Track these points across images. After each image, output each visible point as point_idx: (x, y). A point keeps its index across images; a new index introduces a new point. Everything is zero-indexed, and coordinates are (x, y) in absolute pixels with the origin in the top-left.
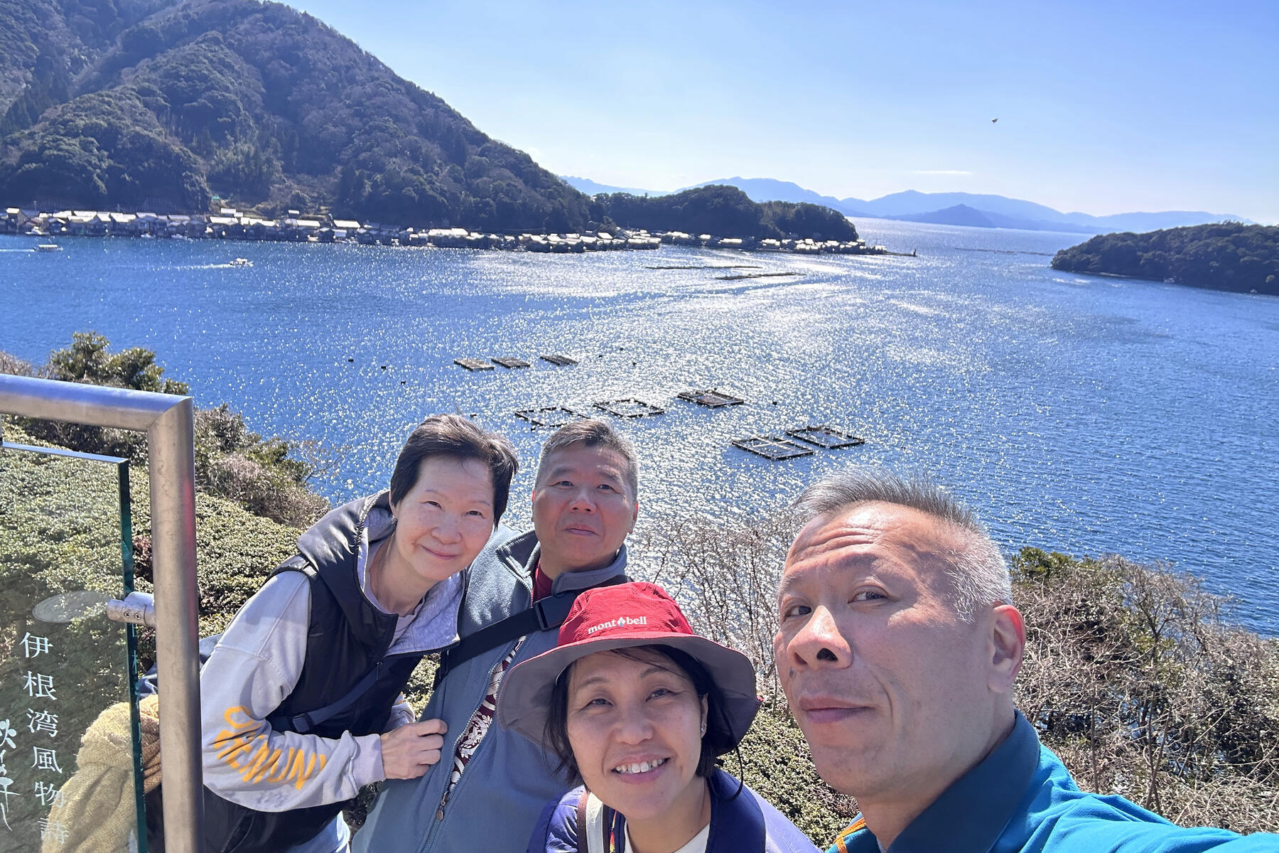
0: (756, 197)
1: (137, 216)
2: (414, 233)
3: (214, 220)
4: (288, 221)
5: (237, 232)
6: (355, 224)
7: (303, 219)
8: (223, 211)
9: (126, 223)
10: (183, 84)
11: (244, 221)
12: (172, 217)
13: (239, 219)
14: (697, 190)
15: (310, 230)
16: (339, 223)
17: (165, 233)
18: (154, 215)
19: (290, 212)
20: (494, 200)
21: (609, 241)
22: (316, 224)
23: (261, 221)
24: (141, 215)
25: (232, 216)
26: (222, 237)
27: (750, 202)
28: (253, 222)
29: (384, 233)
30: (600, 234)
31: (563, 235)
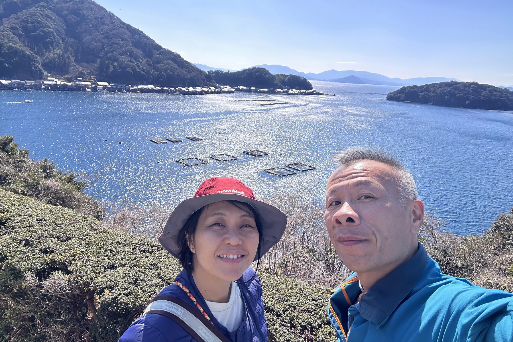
0: (273, 72)
1: (11, 81)
2: (132, 87)
3: (45, 82)
4: (77, 83)
5: (55, 87)
6: (106, 84)
7: (84, 81)
8: (49, 79)
9: (7, 84)
10: (30, 25)
11: (59, 83)
12: (27, 81)
13: (56, 82)
14: (249, 69)
15: (87, 86)
16: (99, 83)
17: (24, 88)
18: (19, 81)
19: (78, 79)
20: (165, 73)
21: (214, 90)
22: (89, 83)
23: (66, 83)
24: (13, 81)
25: (53, 81)
26: (49, 89)
27: (270, 74)
28: (62, 83)
29: (119, 87)
30: (210, 87)
31: (195, 88)
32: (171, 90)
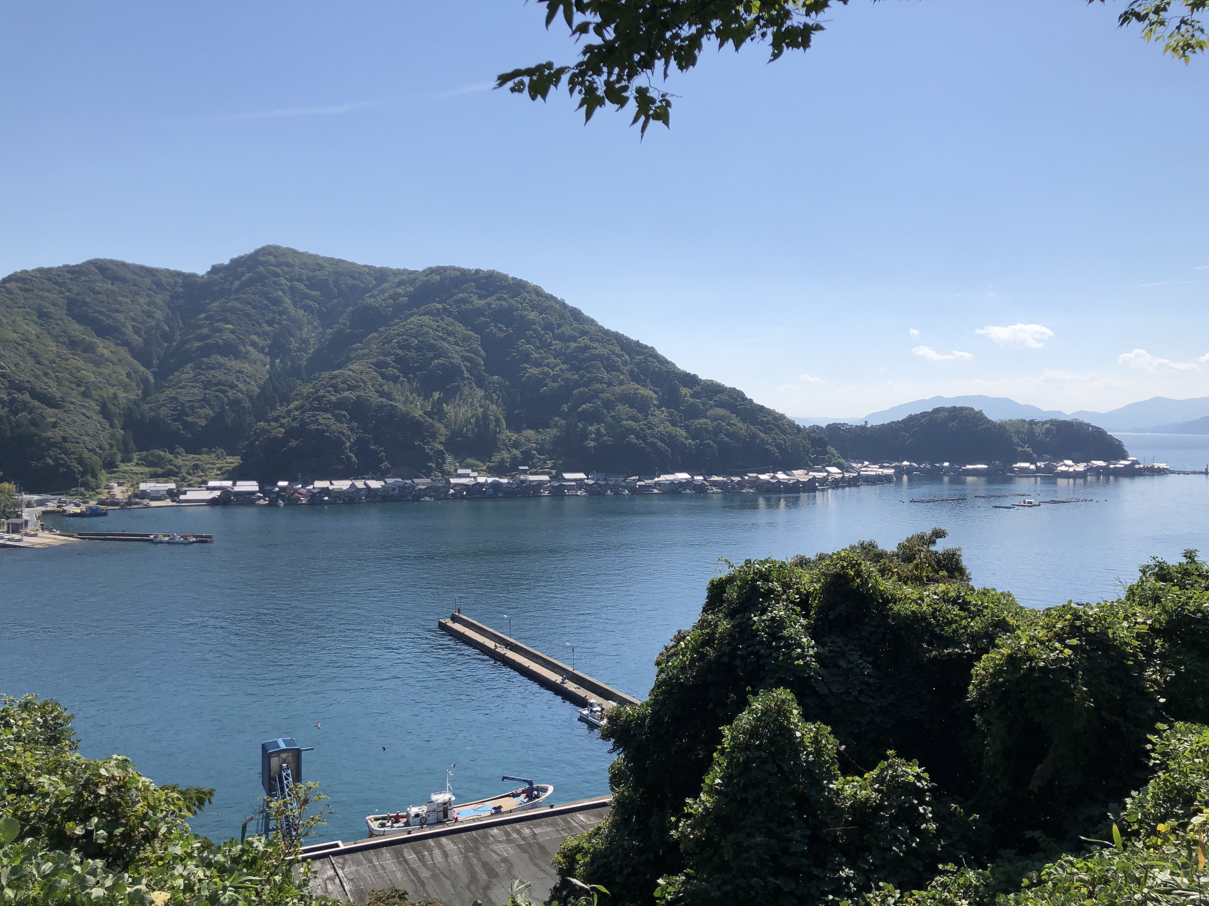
0: (994, 416)
2: (639, 480)
3: (453, 481)
5: (476, 491)
6: (581, 476)
7: (531, 474)
9: (379, 489)
12: (416, 481)
13: (475, 478)
15: (540, 484)
16: (567, 476)
18: (400, 480)
19: (521, 468)
22: (546, 478)
23: (497, 479)
24: (389, 481)
25: (467, 476)
26: (463, 497)
28: (490, 480)
29: (611, 483)
30: (828, 468)
31: (788, 472)
32: (732, 481)
